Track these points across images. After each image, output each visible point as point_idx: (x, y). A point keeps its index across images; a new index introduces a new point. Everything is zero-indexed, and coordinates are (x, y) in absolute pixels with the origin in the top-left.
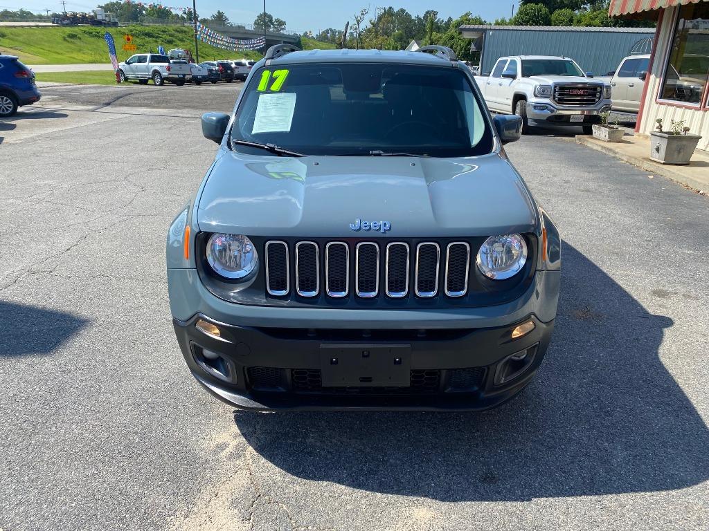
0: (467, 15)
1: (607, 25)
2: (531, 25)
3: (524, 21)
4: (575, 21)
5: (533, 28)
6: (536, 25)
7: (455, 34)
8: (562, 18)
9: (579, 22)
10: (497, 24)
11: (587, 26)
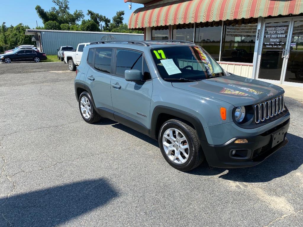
0: (21, 24)
1: (84, 30)
2: (53, 30)
3: (50, 28)
4: (71, 29)
5: (54, 31)
6: (55, 30)
7: (17, 33)
8: (65, 27)
9: (72, 29)
10: (37, 29)
11: (77, 31)
